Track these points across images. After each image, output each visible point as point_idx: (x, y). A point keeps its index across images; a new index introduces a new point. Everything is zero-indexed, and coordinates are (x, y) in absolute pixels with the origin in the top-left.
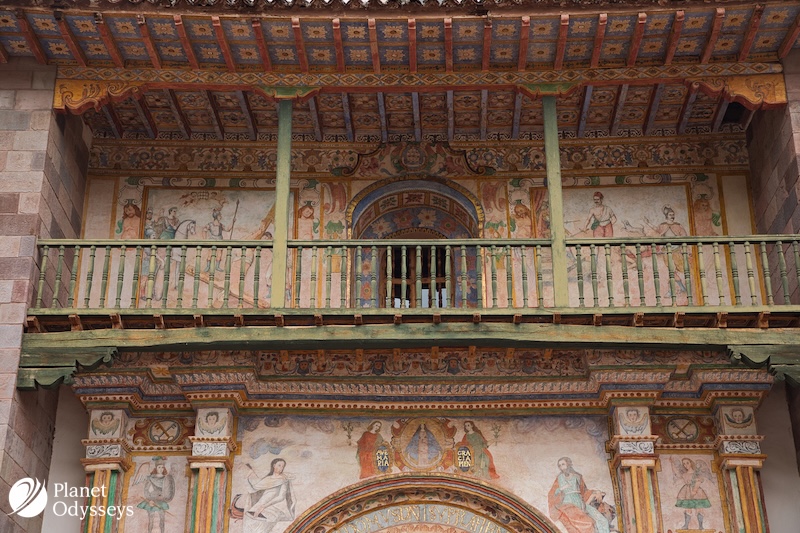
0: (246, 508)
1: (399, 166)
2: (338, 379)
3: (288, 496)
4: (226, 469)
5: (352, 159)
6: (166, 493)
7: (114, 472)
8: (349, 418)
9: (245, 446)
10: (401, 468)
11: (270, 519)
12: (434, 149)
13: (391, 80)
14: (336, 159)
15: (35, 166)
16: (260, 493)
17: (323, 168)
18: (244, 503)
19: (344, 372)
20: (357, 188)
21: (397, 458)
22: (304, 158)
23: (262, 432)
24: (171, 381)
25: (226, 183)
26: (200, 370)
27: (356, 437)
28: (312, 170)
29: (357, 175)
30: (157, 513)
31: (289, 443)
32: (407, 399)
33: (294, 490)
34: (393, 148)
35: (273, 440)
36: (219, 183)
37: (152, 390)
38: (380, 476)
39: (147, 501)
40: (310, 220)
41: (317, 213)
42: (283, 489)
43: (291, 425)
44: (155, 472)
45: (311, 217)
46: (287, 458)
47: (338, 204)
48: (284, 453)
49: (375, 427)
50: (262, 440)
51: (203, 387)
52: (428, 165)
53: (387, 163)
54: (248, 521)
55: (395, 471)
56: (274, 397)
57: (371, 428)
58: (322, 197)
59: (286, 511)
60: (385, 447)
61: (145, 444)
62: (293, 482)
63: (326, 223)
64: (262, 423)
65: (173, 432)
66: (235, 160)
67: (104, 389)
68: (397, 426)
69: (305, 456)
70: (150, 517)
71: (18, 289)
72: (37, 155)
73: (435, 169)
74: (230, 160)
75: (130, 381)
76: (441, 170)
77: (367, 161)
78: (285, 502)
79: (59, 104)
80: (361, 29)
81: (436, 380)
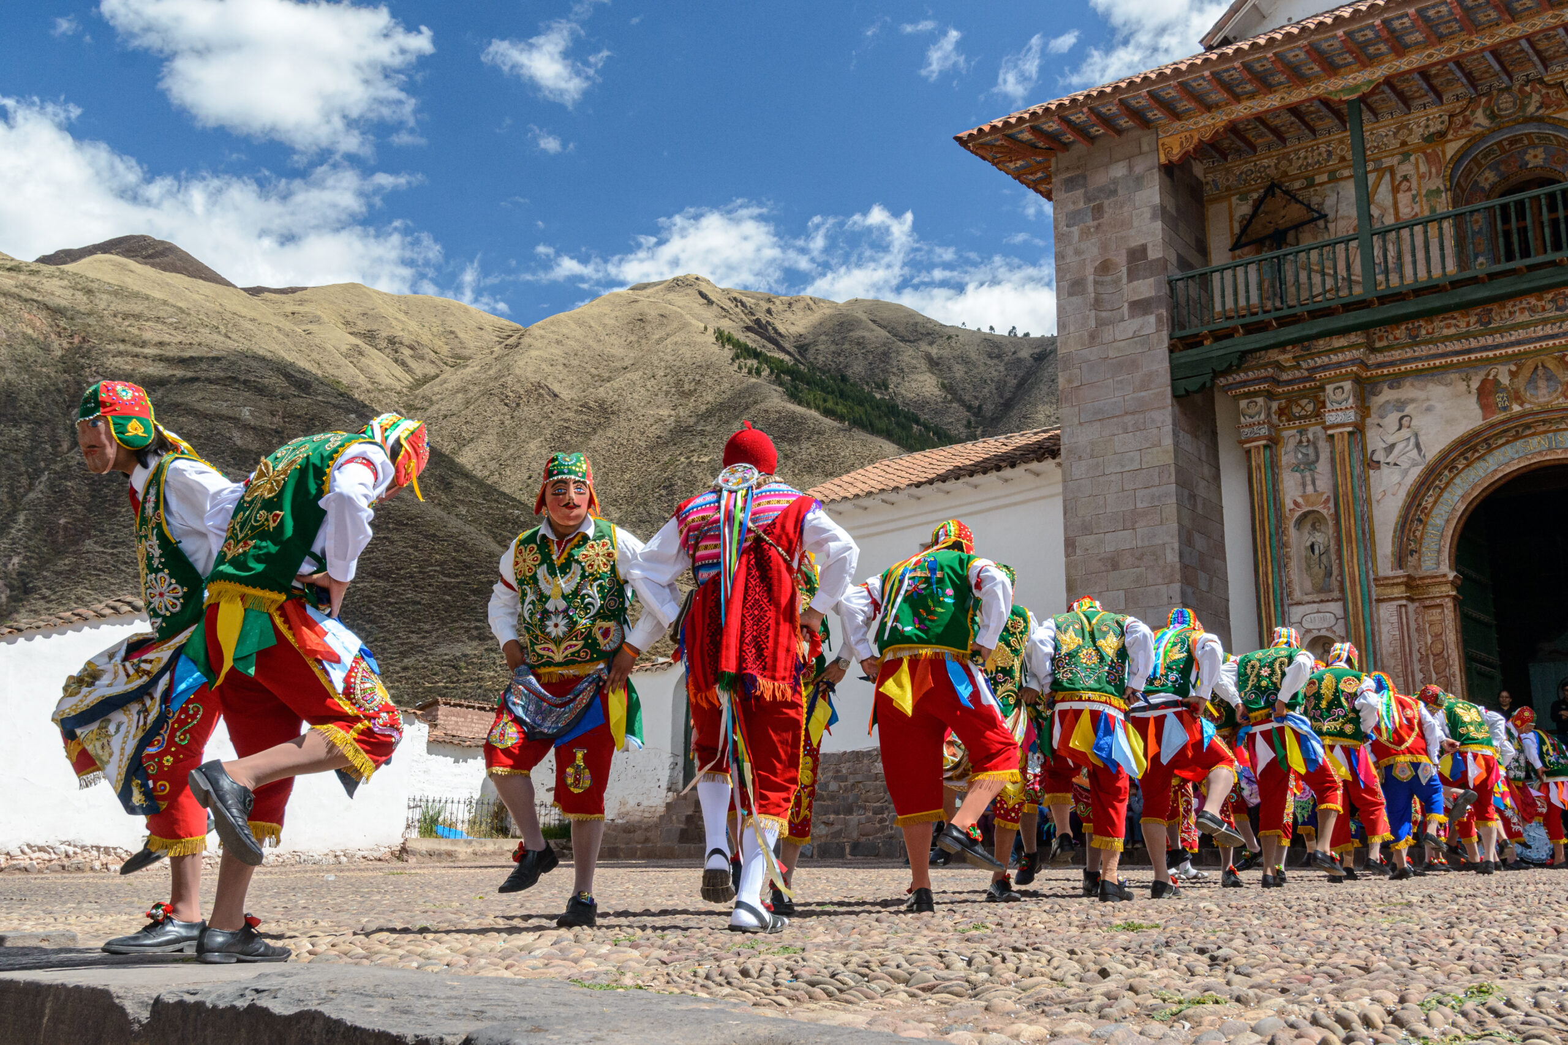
0: (1382, 460)
1: (1492, 116)
2: (1449, 338)
3: (1418, 446)
4: (1359, 430)
5: (1442, 122)
6: (1312, 457)
7: (1265, 446)
8: (1465, 369)
9: (1374, 410)
10: (1521, 405)
11: (1405, 466)
12: (1528, 89)
13: (1451, 50)
14: (1427, 126)
15: (1154, 218)
16: (1393, 446)
17: (1415, 139)
18: (1379, 456)
19: (1452, 331)
20: (1451, 149)
21: (1518, 398)
22: (1395, 134)
23: (1387, 395)
24: (1298, 367)
25: (1324, 178)
26: (1320, 354)
27: (1475, 385)
28: (1404, 144)
29: (1450, 137)
30: (1307, 473)
31: (1413, 400)
32: (1518, 343)
33: (1422, 439)
34: (1484, 100)
35: (1398, 400)
36: (1319, 179)
37: (1285, 377)
38: (1501, 416)
39: (1298, 466)
40: (1408, 194)
41: (1414, 185)
42: (1412, 440)
43: (1412, 385)
44: (1301, 442)
45: (1409, 189)
46: (1413, 414)
47: (1434, 170)
48: (1408, 410)
49: (1493, 373)
50: (1388, 402)
51: (1325, 367)
52: (1523, 107)
53: (1480, 117)
54: (1385, 470)
55: (1516, 408)
56: (1392, 364)
57: (1488, 374)
58: (1417, 167)
59: (1417, 457)
60: (1505, 389)
61: (1289, 420)
62: (1420, 433)
63: (1424, 192)
64: (1386, 387)
65: (1310, 408)
66: (1330, 153)
67: (1244, 383)
68: (1514, 368)
69: (1429, 409)
70: (1303, 477)
71: (1159, 319)
72: (1154, 207)
73: (1531, 109)
74: (1325, 155)
75: (1263, 373)
76: (1538, 108)
77: (1459, 120)
78: (1415, 451)
79: (1163, 160)
80: (1405, 20)
81: (1545, 322)
